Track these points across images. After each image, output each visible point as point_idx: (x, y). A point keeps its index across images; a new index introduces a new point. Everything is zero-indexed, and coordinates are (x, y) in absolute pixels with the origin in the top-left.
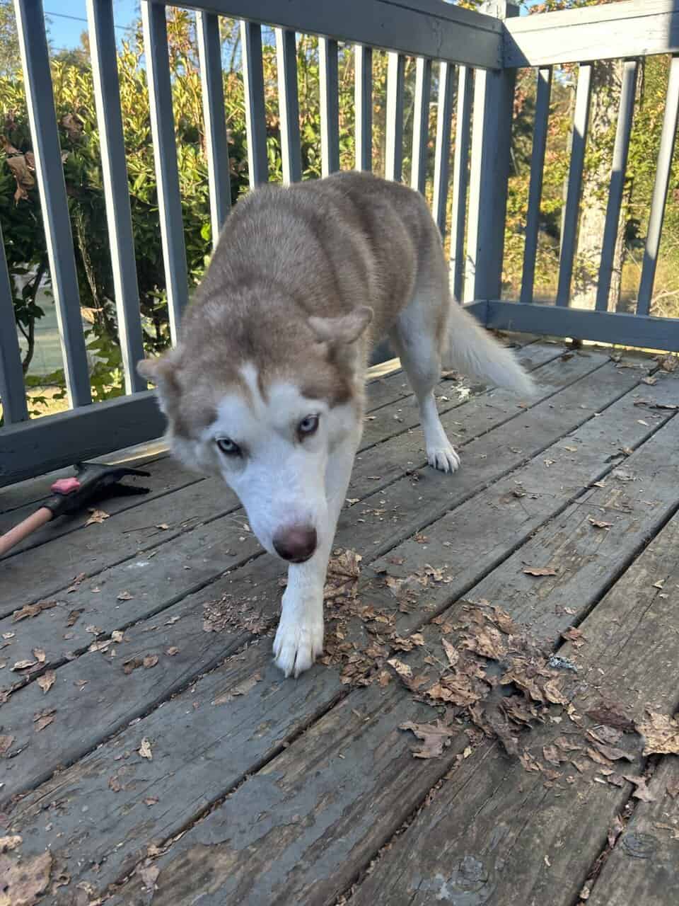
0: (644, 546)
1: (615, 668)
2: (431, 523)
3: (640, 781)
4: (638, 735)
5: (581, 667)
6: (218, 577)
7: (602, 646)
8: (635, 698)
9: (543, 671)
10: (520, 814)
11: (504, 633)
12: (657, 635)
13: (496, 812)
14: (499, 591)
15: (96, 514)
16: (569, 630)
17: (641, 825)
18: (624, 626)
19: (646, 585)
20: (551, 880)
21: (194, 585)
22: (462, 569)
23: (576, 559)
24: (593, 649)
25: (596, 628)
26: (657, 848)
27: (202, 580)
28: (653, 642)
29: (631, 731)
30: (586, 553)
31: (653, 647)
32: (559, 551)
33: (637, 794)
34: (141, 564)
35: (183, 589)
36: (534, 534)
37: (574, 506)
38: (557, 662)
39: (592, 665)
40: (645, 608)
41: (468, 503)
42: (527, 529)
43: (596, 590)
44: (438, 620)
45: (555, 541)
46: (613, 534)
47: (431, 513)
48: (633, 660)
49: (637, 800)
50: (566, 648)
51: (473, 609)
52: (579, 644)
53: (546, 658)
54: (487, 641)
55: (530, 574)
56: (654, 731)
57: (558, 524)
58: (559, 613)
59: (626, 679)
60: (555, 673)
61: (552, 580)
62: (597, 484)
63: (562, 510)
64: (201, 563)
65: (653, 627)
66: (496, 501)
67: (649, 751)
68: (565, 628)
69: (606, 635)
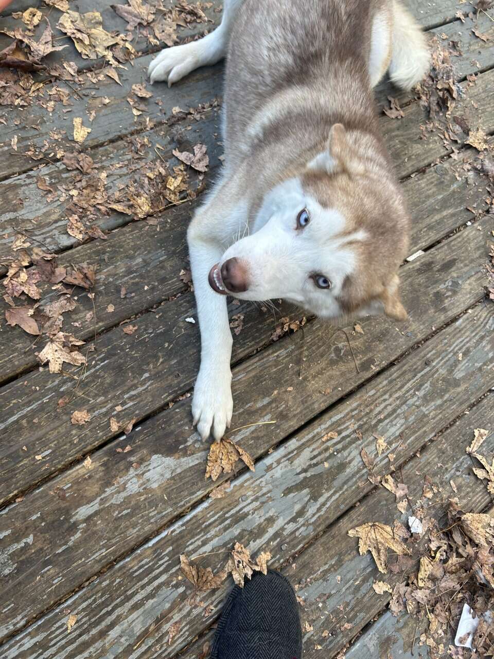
1: (479, 103)
3: (456, 151)
4: (468, 135)
5: (465, 95)
7: (481, 91)
8: (477, 121)
10: (406, 141)
13: (397, 136)
16: (471, 75)
17: (446, 165)
20: (404, 166)
22: (440, 11)
24: (476, 90)
25: (484, 80)
26: (446, 174)
29: (466, 132)
33: (452, 155)
39: (470, 97)
48: (489, 104)
49: (451, 157)
50: (465, 84)
52: (471, 84)
55: (474, 33)
56: (475, 137)
58: (473, 64)
59: (480, 111)
61: (482, 43)
67: (468, 142)
68: (470, 73)
69: (486, 86)
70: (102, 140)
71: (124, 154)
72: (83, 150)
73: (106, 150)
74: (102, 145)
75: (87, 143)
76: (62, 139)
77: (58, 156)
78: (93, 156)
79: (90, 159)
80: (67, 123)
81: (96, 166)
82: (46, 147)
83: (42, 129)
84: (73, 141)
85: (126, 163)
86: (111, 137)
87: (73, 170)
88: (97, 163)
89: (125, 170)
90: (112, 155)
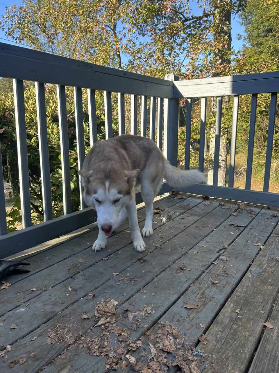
0: (232, 292)
1: (220, 354)
2: (147, 284)
5: (206, 355)
6: (56, 315)
7: (215, 343)
8: (228, 369)
9: (190, 358)
11: (175, 338)
12: (237, 337)
14: (174, 317)
15: (5, 284)
16: (202, 336)
18: (224, 333)
19: (233, 312)
21: (45, 320)
22: (159, 306)
23: (205, 300)
24: (211, 345)
25: (213, 334)
27: (49, 317)
28: (235, 341)
30: (209, 296)
31: (235, 342)
32: (198, 296)
34: (22, 310)
35: (40, 322)
36: (189, 288)
37: (205, 273)
38: (196, 353)
39: (211, 353)
40: (232, 323)
41: (163, 273)
42: (186, 286)
43: (213, 315)
44: (148, 333)
45: (197, 291)
46: (220, 287)
47: (148, 279)
48: (227, 349)
50: (200, 345)
51: (163, 326)
52: (205, 343)
53: (192, 350)
54: (168, 343)
55: (187, 308)
57: (198, 282)
58: (198, 327)
59: (224, 360)
60: (195, 358)
61: (195, 310)
62: (214, 263)
63: (200, 275)
64: (48, 308)
65: (235, 332)
66: (174, 272)
68: (199, 335)
69: (217, 338)
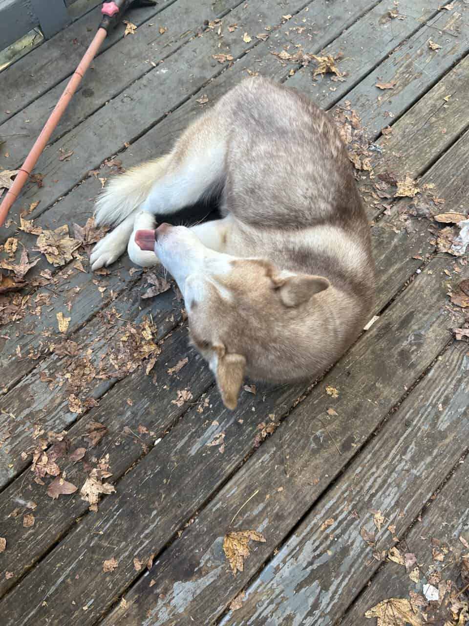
0: (453, 66)
1: (401, 151)
2: (331, 42)
3: (388, 207)
4: (396, 187)
5: (384, 150)
6: (207, 83)
7: (400, 138)
8: (403, 168)
9: (365, 153)
11: (353, 128)
12: (430, 133)
14: (358, 99)
15: (129, 26)
16: (387, 128)
17: (382, 224)
18: (416, 127)
19: (441, 98)
21: (195, 89)
23: (409, 76)
24: (394, 141)
25: (401, 127)
26: (384, 233)
27: (199, 85)
28: (426, 137)
29: (394, 185)
30: (417, 71)
31: (425, 140)
32: (401, 69)
33: (385, 212)
34: (164, 71)
36: (392, 53)
37: (425, 27)
38: (373, 147)
39: (390, 150)
40: (431, 115)
41: (358, 22)
42: (389, 49)
43: (411, 100)
45: (402, 60)
46: (439, 56)
47: (335, 31)
48: (412, 147)
49: (384, 214)
50: (381, 139)
51: (342, 110)
52: (388, 137)
53: (370, 144)
54: (344, 133)
55: (379, 88)
56: (404, 185)
57: (408, 45)
58: (386, 115)
59: (404, 158)
60: (371, 154)
61: (389, 92)
62: (446, 7)
63: (417, 31)
64: (196, 72)
65: (431, 126)
66: (376, 22)
67: (397, 195)
68: (385, 126)
69: (404, 132)
70: (80, 323)
71: (99, 329)
72: (69, 337)
73: (85, 330)
74: (81, 327)
75: (70, 331)
76: (51, 335)
77: (51, 350)
78: (76, 340)
79: (74, 343)
80: (52, 320)
81: (80, 347)
82: (41, 346)
83: (36, 332)
84: (60, 333)
85: (102, 335)
86: (87, 318)
87: (64, 357)
88: (81, 343)
89: (103, 341)
90: (90, 333)
